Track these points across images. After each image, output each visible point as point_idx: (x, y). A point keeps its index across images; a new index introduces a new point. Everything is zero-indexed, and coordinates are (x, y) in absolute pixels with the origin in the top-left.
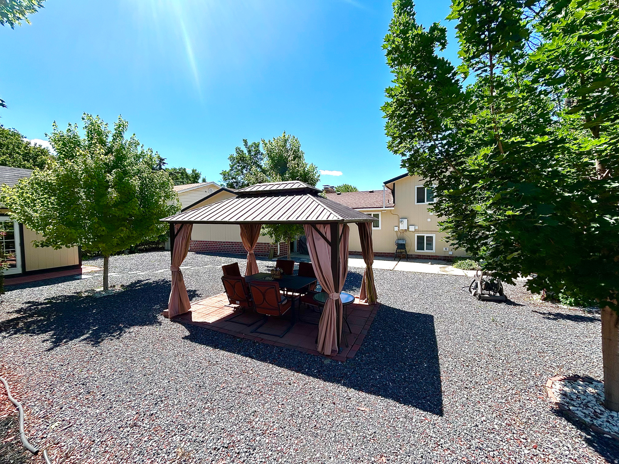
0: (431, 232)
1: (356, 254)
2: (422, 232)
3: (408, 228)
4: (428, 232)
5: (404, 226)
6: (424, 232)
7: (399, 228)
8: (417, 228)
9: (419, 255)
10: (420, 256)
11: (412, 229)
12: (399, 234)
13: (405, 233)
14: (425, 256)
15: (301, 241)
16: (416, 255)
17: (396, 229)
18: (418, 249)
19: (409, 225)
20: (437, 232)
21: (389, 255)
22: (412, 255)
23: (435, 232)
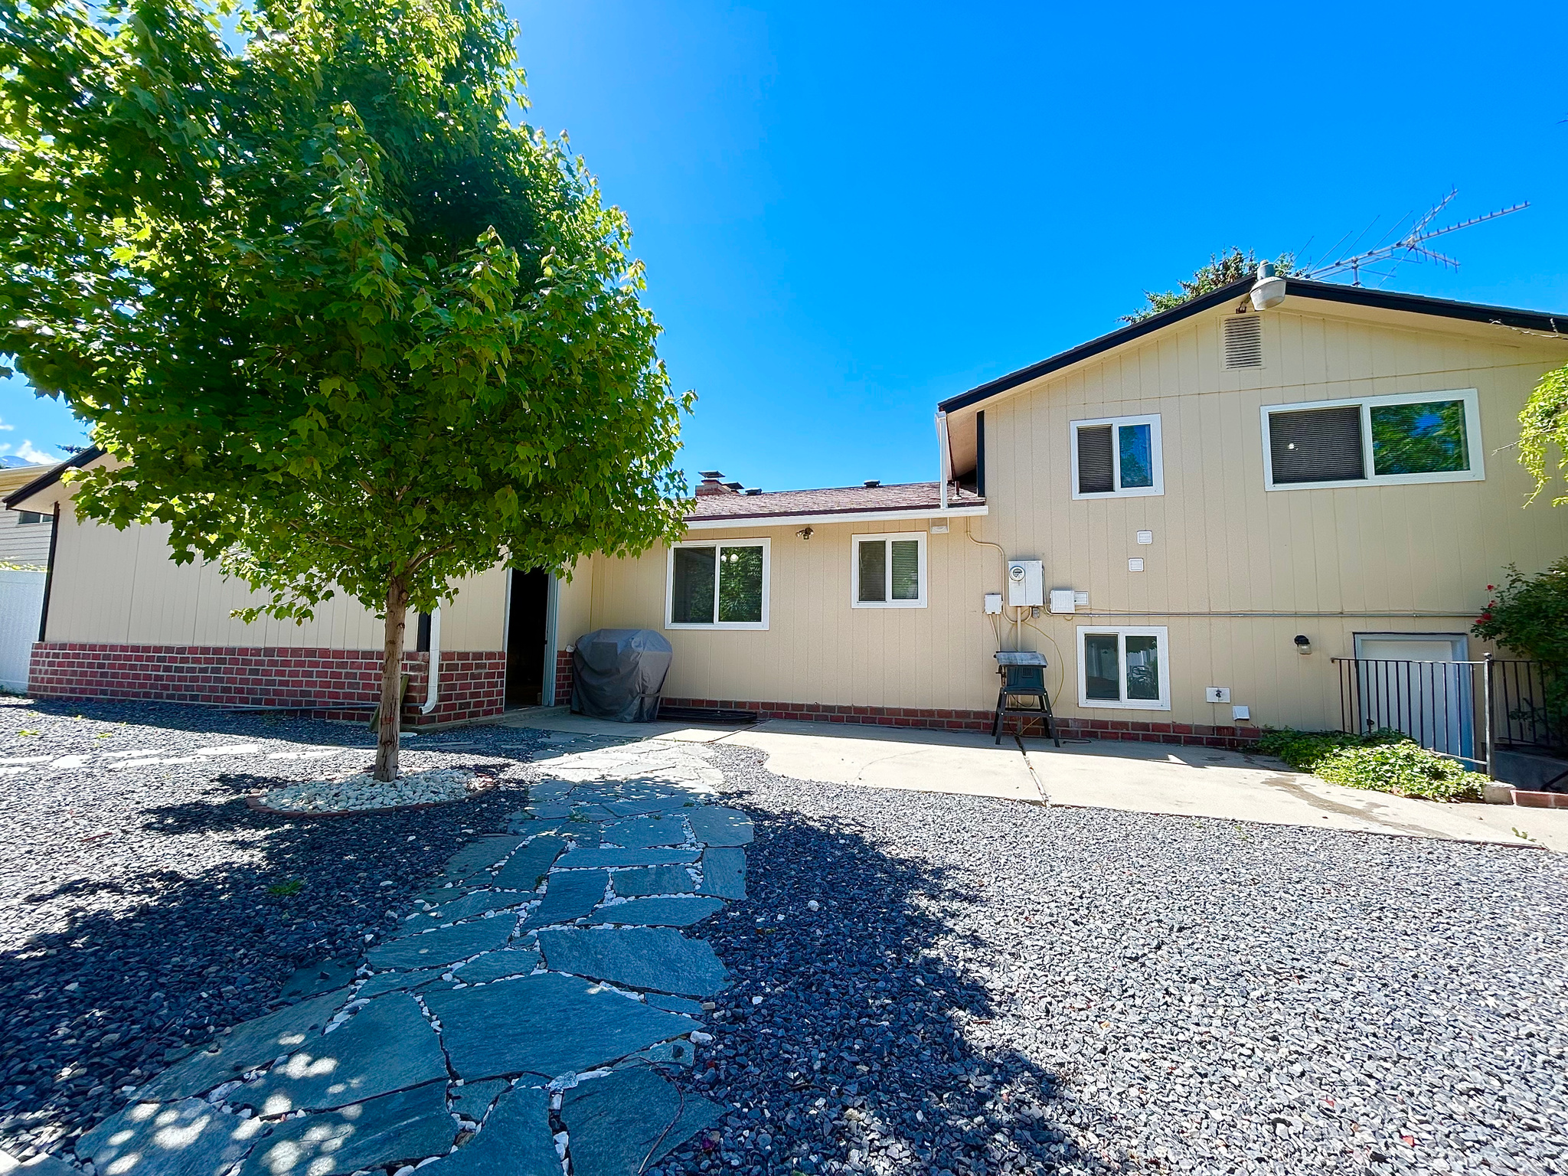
0: (1144, 620)
1: (819, 719)
2: (1106, 620)
3: (1047, 601)
4: (1134, 620)
5: (1026, 591)
6: (1114, 620)
7: (1005, 598)
8: (1083, 600)
9: (1096, 724)
10: (1103, 724)
11: (1062, 602)
12: (1006, 626)
13: (1031, 621)
14: (1124, 725)
15: (581, 657)
16: (1085, 722)
17: (994, 604)
18: (1089, 696)
19: (1049, 584)
20: (1172, 619)
21: (964, 721)
22: (1065, 722)
23: (1165, 620)
